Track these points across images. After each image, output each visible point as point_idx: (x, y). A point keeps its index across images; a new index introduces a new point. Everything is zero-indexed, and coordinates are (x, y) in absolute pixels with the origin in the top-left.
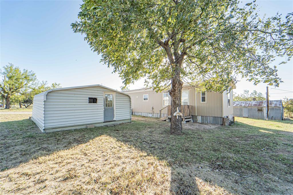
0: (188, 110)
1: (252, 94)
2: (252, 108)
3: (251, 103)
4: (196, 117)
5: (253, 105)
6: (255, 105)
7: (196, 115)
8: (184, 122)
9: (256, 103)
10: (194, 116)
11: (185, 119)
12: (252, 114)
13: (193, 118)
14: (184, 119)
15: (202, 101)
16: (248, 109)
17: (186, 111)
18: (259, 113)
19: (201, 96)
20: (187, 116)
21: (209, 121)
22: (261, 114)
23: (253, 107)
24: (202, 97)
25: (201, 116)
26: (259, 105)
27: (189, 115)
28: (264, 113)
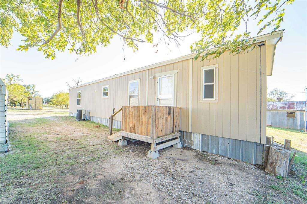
0: (169, 119)
1: (271, 92)
2: (278, 112)
3: (275, 105)
4: (189, 134)
5: (279, 107)
6: (281, 107)
7: (190, 131)
8: (153, 152)
9: (283, 105)
10: (185, 133)
11: (157, 144)
12: (278, 121)
13: (182, 138)
14: (153, 146)
15: (205, 97)
16: (272, 113)
17: (161, 122)
18: (288, 119)
19: (203, 84)
20: (166, 135)
21: (223, 151)
22: (292, 121)
23: (279, 110)
24: (205, 86)
25: (200, 135)
26: (290, 108)
27: (173, 132)
28: (297, 120)
